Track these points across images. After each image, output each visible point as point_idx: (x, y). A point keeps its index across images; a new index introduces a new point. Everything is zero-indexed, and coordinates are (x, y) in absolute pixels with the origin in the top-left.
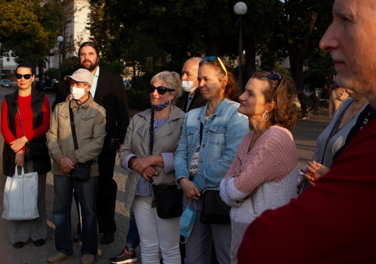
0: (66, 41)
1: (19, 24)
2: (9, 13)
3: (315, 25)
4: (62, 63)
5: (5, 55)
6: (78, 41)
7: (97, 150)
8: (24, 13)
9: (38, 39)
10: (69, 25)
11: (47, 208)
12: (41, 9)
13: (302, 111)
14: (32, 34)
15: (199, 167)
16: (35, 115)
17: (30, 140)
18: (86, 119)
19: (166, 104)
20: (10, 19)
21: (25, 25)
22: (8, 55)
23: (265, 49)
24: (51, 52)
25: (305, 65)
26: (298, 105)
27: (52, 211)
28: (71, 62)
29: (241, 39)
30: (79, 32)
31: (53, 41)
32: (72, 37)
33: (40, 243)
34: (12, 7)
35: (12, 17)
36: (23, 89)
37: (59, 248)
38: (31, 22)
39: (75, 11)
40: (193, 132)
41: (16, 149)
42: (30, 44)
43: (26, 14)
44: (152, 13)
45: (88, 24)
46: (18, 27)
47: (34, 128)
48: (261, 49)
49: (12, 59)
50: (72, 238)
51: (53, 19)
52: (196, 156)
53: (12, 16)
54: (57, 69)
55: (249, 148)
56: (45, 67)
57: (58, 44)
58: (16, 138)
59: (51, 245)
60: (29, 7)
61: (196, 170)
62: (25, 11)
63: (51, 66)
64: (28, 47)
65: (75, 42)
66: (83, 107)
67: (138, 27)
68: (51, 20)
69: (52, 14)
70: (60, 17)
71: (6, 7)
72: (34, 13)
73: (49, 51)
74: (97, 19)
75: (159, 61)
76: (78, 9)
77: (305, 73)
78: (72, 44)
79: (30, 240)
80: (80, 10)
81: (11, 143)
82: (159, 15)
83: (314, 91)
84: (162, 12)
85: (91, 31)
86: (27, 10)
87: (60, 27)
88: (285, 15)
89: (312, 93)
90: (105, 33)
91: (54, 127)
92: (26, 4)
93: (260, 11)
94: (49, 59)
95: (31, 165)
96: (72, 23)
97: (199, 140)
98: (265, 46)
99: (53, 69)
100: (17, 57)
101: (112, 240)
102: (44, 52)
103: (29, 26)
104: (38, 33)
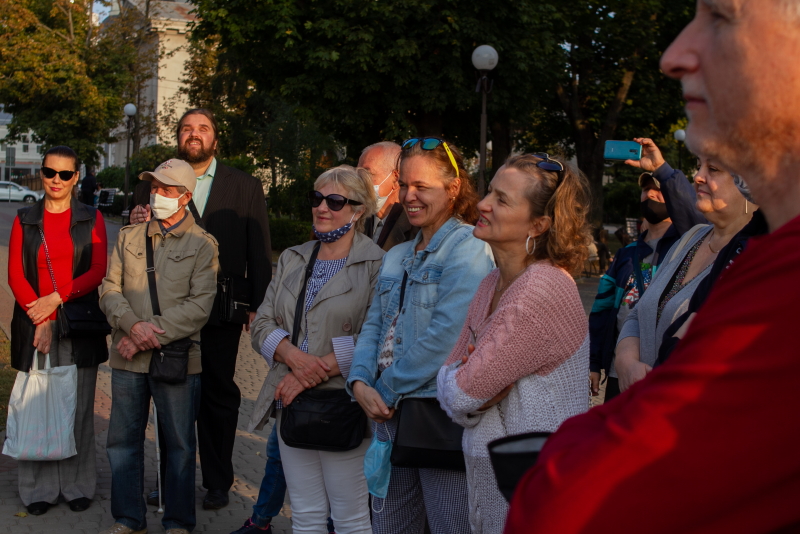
0: (142, 115)
1: (48, 80)
2: (28, 57)
3: (629, 97)
4: (133, 156)
5: (19, 138)
6: (164, 114)
7: (197, 321)
8: (59, 57)
9: (86, 109)
10: (147, 82)
11: (96, 438)
12: (95, 48)
13: (600, 261)
14: (74, 98)
15: (396, 353)
16: (78, 249)
17: (66, 300)
18: (178, 260)
19: (343, 229)
20: (31, 69)
21: (61, 81)
22: (25, 140)
23: (529, 140)
24: (111, 135)
25: (607, 174)
26: (593, 248)
27: (105, 443)
28: (150, 156)
29: (484, 118)
30: (167, 97)
31: (115, 114)
32: (153, 106)
33: (81, 504)
34: (36, 44)
35: (35, 65)
36: (55, 199)
37: (118, 516)
38: (72, 75)
39: (161, 57)
40: (389, 288)
41: (38, 316)
42: (70, 119)
43: (64, 60)
44: (313, 62)
45: (186, 82)
46: (46, 84)
47: (76, 276)
48: (523, 140)
49: (33, 146)
50: (145, 496)
51: (116, 70)
52: (392, 334)
53: (36, 62)
54: (122, 169)
55: (491, 305)
56: (98, 164)
57: (125, 119)
58: (39, 296)
59: (103, 508)
60: (70, 46)
61: (390, 360)
62: (61, 53)
63: (111, 163)
64: (64, 124)
65: (159, 118)
66: (173, 235)
67: (283, 88)
68: (112, 72)
69: (116, 62)
70: (130, 66)
71: (24, 45)
72: (80, 57)
73: (108, 134)
74: (203, 72)
75: (322, 159)
76: (167, 52)
77: (606, 189)
78: (153, 120)
79: (61, 499)
80: (171, 54)
81: (28, 305)
82: (325, 67)
83: (624, 223)
84: (331, 61)
85: (190, 96)
86: (66, 52)
87: (130, 86)
88: (571, 75)
89: (621, 227)
90: (219, 101)
91: (114, 271)
92: (65, 40)
93: (523, 66)
94: (107, 148)
95: (66, 350)
96: (154, 80)
97: (398, 302)
98: (529, 134)
99: (114, 168)
100: (44, 143)
101: (225, 502)
102: (97, 135)
103: (68, 83)
104: (86, 98)
